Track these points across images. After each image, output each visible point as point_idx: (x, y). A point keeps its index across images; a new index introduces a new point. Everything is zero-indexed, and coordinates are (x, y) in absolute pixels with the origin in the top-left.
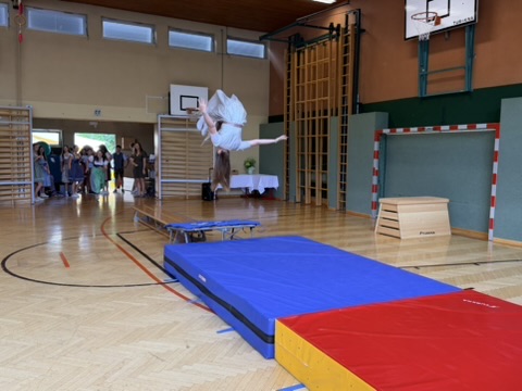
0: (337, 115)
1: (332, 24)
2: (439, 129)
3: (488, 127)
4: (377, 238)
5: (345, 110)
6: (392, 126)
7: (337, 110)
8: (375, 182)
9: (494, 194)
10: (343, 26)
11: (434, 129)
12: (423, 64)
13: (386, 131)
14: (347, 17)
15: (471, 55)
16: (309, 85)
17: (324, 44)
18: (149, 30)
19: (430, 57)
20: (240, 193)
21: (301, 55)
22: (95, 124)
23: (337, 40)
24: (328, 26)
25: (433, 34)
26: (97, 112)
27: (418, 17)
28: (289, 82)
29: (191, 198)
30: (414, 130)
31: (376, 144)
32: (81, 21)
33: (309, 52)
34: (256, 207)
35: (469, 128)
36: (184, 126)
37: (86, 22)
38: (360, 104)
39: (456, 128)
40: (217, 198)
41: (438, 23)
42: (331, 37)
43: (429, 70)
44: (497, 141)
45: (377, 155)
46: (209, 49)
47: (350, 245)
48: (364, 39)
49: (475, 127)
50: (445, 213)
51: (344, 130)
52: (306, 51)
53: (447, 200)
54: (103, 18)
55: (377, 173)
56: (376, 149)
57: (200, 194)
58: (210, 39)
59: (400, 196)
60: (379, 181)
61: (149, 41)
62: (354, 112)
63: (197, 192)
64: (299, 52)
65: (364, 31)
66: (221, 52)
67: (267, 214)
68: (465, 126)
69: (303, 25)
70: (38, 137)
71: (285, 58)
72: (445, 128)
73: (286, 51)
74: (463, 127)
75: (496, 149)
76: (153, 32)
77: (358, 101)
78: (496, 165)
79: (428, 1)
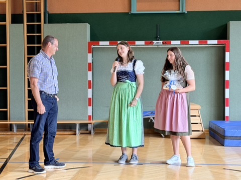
2: (169, 43)
8: (90, 95)
9: (228, 96)
11: (164, 43)
30: (140, 43)
31: (90, 56)
38: (48, 13)
44: (227, 54)
45: (90, 67)
49: (205, 43)
56: (89, 60)
72: (176, 43)
74: (194, 43)
75: (227, 60)
77: (48, 10)
78: (227, 73)
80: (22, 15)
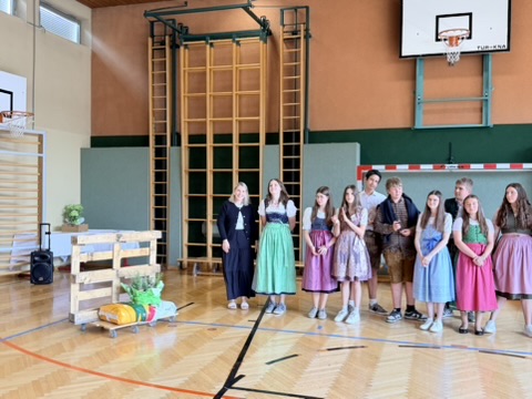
0: (276, 143)
2: (468, 167)
13: (378, 168)
30: (427, 167)
31: (360, 183)
41: (454, 44)
46: (8, 11)
49: (520, 167)
51: (291, 163)
65: (311, 36)
68: (507, 165)
72: (477, 166)
74: (503, 167)
77: (309, 127)
79: (438, 17)
80: (278, 134)
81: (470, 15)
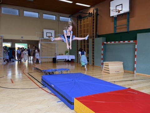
0: (91, 38)
1: (89, 13)
2: (120, 42)
3: (134, 41)
4: (103, 73)
5: (93, 37)
6: (107, 41)
7: (91, 37)
8: (102, 57)
9: (135, 60)
10: (93, 13)
11: (119, 42)
12: (115, 24)
13: (105, 43)
14: (94, 10)
15: (128, 21)
16: (83, 30)
17: (87, 18)
18: (37, 14)
19: (117, 22)
20: (64, 61)
21: (81, 21)
22: (21, 41)
23: (91, 17)
24: (88, 13)
25: (118, 16)
26: (22, 37)
27: (114, 10)
28: (77, 29)
29: (50, 62)
30: (113, 42)
31: (102, 46)
32: (17, 11)
33: (83, 20)
34: (68, 64)
35: (128, 42)
36: (48, 41)
37: (19, 11)
38: (98, 35)
39: (125, 42)
40: (57, 62)
41: (119, 12)
42: (89, 16)
43: (117, 26)
44: (136, 45)
45: (103, 49)
46: (55, 19)
47: (95, 75)
48: (99, 17)
49: (130, 42)
50: (122, 66)
51: (93, 42)
52: (82, 20)
53: (123, 62)
54: (24, 10)
55: (103, 55)
56: (102, 48)
57: (52, 61)
58: (55, 16)
59: (109, 61)
60: (103, 57)
61: (37, 17)
62: (96, 37)
63: (51, 60)
64: (80, 20)
65: (98, 14)
66: (58, 20)
67: (72, 67)
68: (127, 41)
69: (81, 13)
70: (5, 44)
71: (76, 22)
72: (122, 42)
73: (77, 20)
74: (126, 42)
75: (136, 48)
76: (39, 14)
78: (136, 52)
79: (116, 6)
81: (122, 4)
